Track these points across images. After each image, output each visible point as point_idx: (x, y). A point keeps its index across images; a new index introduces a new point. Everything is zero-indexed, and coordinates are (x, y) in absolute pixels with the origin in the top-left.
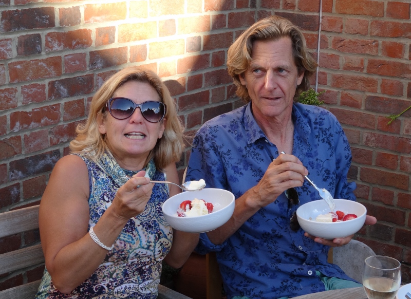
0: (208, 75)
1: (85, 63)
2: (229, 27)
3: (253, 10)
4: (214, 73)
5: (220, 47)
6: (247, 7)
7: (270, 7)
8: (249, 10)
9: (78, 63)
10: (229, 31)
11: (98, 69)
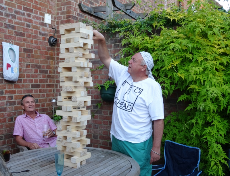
0: (40, 109)
1: (4, 104)
2: (46, 97)
3: (54, 93)
4: (42, 109)
5: (44, 102)
6: (52, 92)
7: (58, 92)
8: (52, 93)
9: (2, 104)
10: (46, 98)
11: (8, 106)
